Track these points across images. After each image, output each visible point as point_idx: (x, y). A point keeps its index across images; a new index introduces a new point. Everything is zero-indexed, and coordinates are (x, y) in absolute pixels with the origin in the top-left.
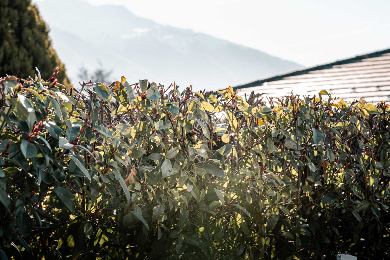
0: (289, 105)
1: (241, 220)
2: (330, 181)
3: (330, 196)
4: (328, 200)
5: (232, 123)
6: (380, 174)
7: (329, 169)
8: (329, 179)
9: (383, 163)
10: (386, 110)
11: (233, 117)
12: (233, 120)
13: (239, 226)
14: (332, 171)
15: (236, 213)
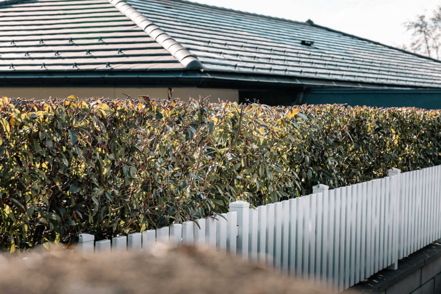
0: (50, 111)
1: (9, 210)
2: (75, 172)
3: (75, 185)
4: (75, 189)
5: (6, 127)
6: (111, 164)
7: (74, 162)
8: (74, 170)
9: (114, 154)
10: (117, 109)
11: (6, 123)
12: (6, 125)
13: (7, 216)
14: (76, 164)
15: (5, 205)
